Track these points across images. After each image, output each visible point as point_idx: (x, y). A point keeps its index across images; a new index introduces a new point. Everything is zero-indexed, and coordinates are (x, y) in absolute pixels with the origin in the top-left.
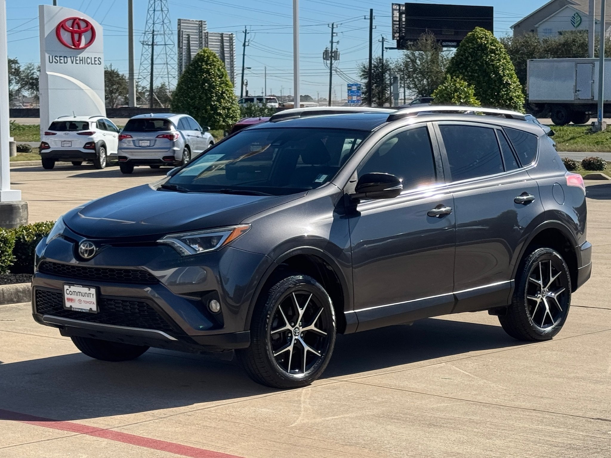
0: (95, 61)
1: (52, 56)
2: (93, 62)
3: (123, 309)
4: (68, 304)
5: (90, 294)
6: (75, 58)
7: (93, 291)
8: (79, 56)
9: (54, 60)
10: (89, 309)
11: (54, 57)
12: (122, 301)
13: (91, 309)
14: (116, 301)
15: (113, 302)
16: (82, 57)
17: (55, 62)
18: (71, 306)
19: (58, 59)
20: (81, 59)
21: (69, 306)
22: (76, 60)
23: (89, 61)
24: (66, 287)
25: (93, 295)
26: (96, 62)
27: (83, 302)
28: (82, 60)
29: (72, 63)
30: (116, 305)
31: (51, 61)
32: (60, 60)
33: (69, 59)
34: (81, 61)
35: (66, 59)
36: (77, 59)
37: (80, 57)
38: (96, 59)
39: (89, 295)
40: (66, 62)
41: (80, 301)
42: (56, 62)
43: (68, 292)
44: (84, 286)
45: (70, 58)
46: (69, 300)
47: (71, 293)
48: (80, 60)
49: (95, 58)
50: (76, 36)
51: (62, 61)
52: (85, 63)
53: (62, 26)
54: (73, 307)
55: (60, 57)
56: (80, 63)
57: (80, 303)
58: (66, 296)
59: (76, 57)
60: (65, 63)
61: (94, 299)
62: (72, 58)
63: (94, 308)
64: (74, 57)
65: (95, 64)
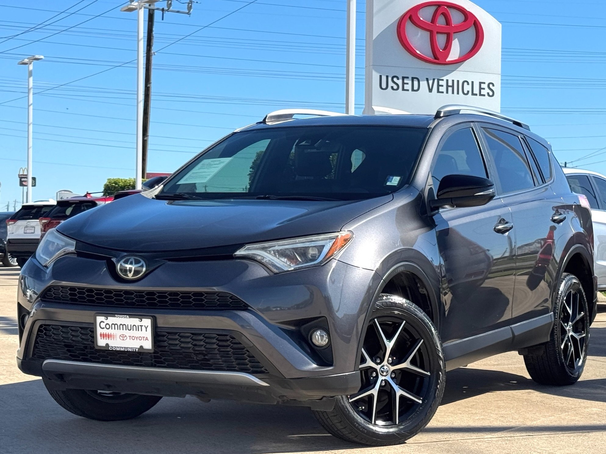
0: (481, 88)
1: (387, 77)
2: (476, 91)
3: (193, 345)
4: (101, 342)
5: (141, 326)
6: (436, 81)
7: (147, 322)
8: (445, 78)
9: (391, 84)
10: (139, 347)
11: (390, 79)
12: (192, 334)
13: (141, 347)
14: (181, 334)
15: (177, 337)
16: (453, 81)
17: (392, 87)
18: (107, 345)
19: (400, 82)
20: (450, 84)
21: (104, 345)
22: (439, 86)
23: (467, 88)
24: (99, 319)
25: (146, 328)
26: (483, 92)
27: (128, 338)
28: (453, 86)
29: (430, 90)
30: (182, 340)
31: (384, 86)
32: (404, 83)
33: (424, 84)
34: (450, 89)
35: (416, 83)
36: (441, 83)
37: (447, 81)
38: (483, 86)
39: (139, 328)
40: (416, 87)
41: (123, 337)
42: (395, 87)
43: (103, 325)
44: (131, 316)
45: (426, 82)
46: (103, 336)
47: (108, 326)
48: (448, 86)
49: (480, 83)
50: (441, 40)
51: (408, 87)
52: (458, 93)
53: (410, 18)
54: (110, 345)
55: (403, 78)
56: (447, 92)
57: (123, 340)
58: (99, 331)
59: (438, 80)
60: (413, 90)
61: (149, 334)
62: (431, 82)
63: (148, 345)
64: (434, 80)
65: (480, 95)
